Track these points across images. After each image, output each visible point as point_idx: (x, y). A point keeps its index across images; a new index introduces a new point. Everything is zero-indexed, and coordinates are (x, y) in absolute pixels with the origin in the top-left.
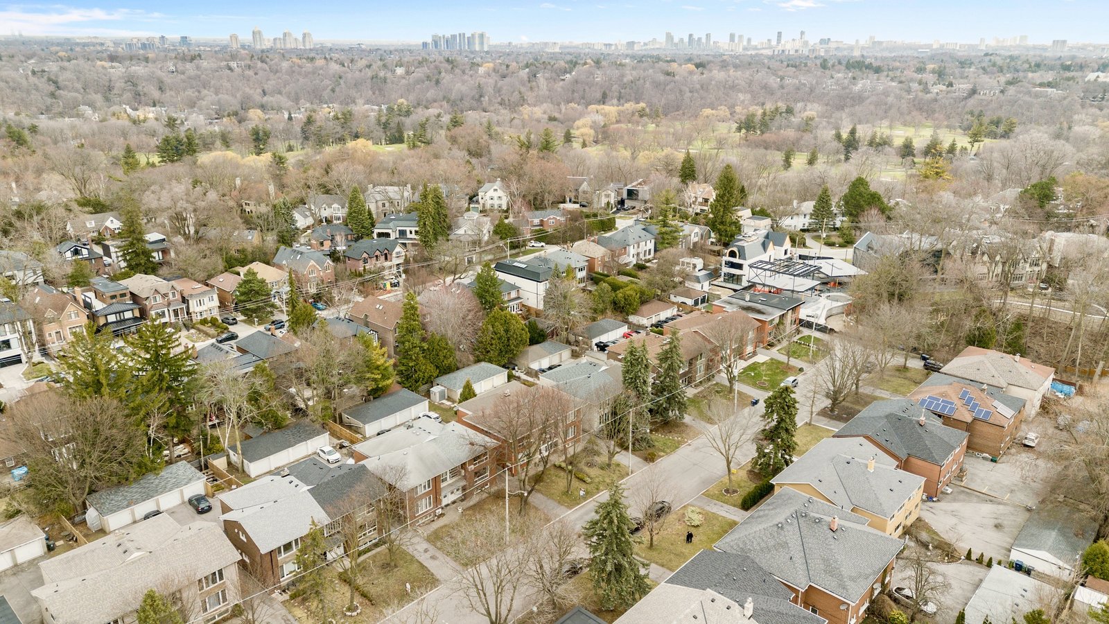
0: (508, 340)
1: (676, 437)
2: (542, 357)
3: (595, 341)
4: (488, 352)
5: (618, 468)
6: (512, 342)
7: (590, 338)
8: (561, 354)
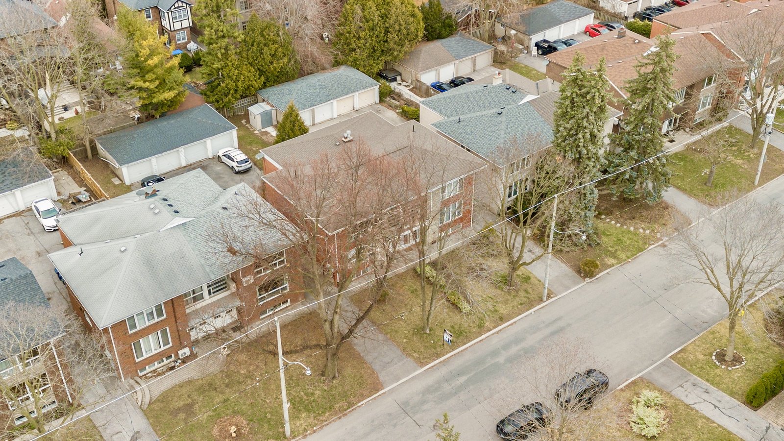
0: (387, 31)
1: (642, 229)
2: (442, 62)
3: (537, 38)
4: (354, 50)
5: (526, 286)
6: (393, 36)
7: (528, 33)
8: (475, 60)
